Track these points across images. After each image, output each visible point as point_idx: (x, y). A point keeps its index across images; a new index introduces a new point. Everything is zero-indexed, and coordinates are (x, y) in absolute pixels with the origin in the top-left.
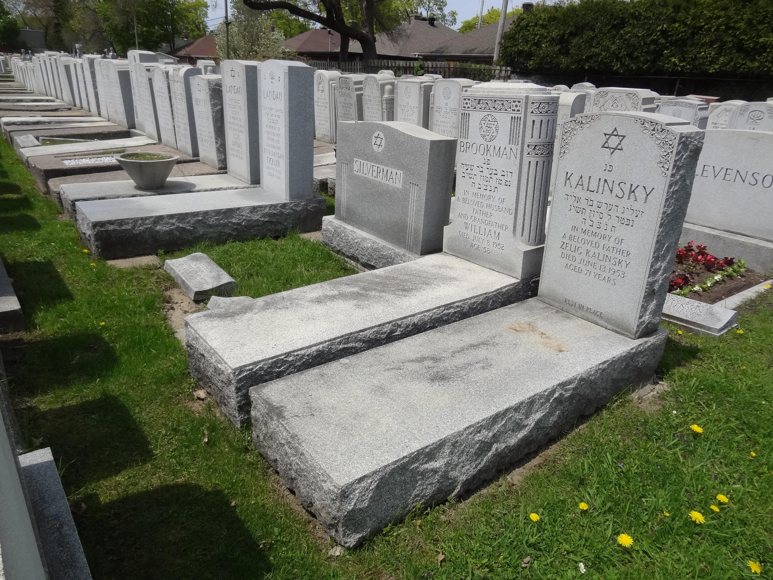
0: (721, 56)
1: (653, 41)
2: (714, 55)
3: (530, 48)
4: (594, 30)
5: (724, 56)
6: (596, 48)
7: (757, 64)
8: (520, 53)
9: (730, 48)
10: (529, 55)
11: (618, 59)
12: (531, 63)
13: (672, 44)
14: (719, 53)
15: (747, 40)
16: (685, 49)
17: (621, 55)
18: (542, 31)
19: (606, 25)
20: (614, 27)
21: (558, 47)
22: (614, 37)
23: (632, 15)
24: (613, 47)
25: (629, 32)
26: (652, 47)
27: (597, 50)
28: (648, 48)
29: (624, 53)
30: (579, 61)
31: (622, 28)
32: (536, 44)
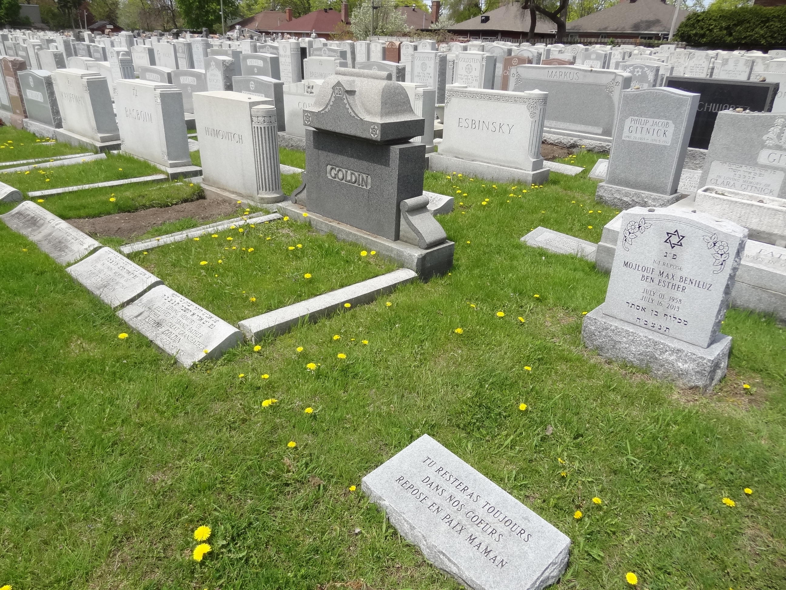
3: (705, 32)
4: (750, 23)
8: (696, 35)
10: (703, 36)
11: (765, 38)
12: (705, 40)
18: (714, 23)
19: (758, 21)
20: (762, 22)
21: (725, 32)
22: (761, 27)
23: (774, 17)
24: (762, 32)
25: (772, 25)
27: (751, 33)
29: (769, 34)
30: (738, 39)
31: (767, 23)
32: (708, 30)
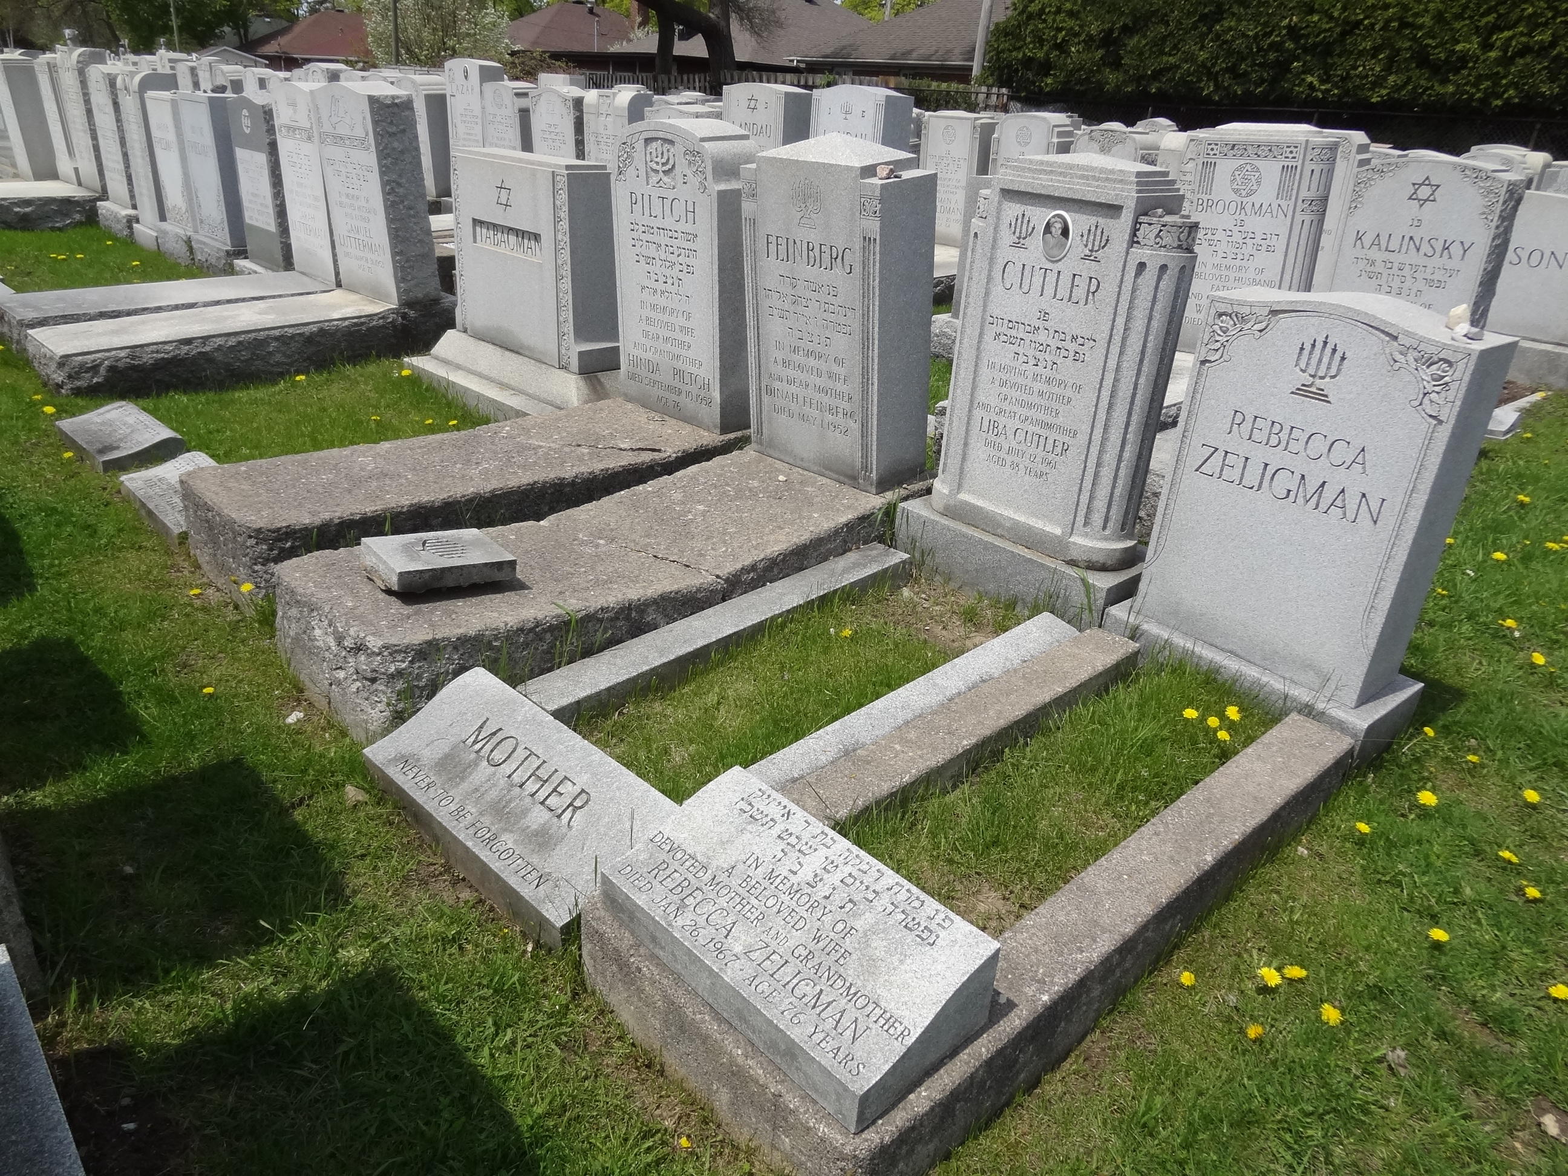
0: (1390, 75)
1: (1274, 46)
2: (1382, 71)
3: (1047, 54)
4: (1167, 24)
5: (1396, 73)
6: (1170, 55)
7: (1451, 88)
8: (1028, 62)
9: (1406, 59)
10: (1045, 67)
11: (1213, 77)
12: (1049, 81)
13: (1306, 50)
14: (1388, 69)
15: (1435, 47)
16: (1330, 61)
17: (1217, 68)
18: (1070, 23)
19: (1189, 14)
20: (1203, 18)
21: (1100, 53)
22: (1203, 36)
24: (1203, 55)
25: (1230, 29)
26: (1272, 56)
27: (1172, 60)
28: (1263, 57)
29: (1221, 65)
30: (1139, 79)
31: (1218, 21)
32: (1058, 47)
